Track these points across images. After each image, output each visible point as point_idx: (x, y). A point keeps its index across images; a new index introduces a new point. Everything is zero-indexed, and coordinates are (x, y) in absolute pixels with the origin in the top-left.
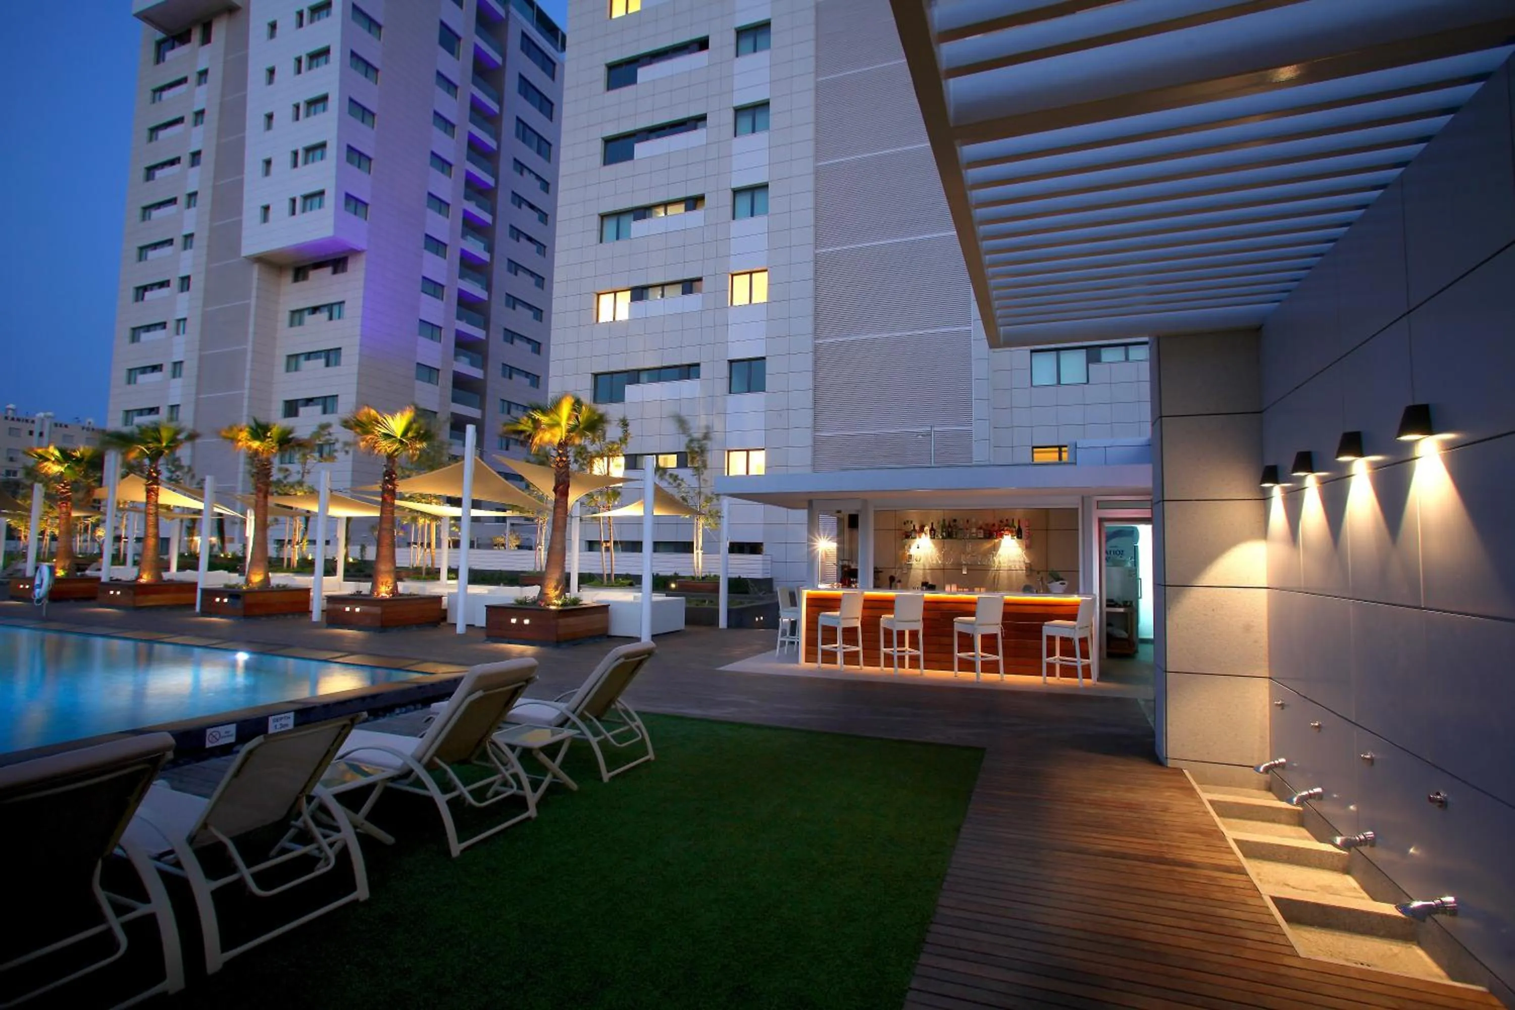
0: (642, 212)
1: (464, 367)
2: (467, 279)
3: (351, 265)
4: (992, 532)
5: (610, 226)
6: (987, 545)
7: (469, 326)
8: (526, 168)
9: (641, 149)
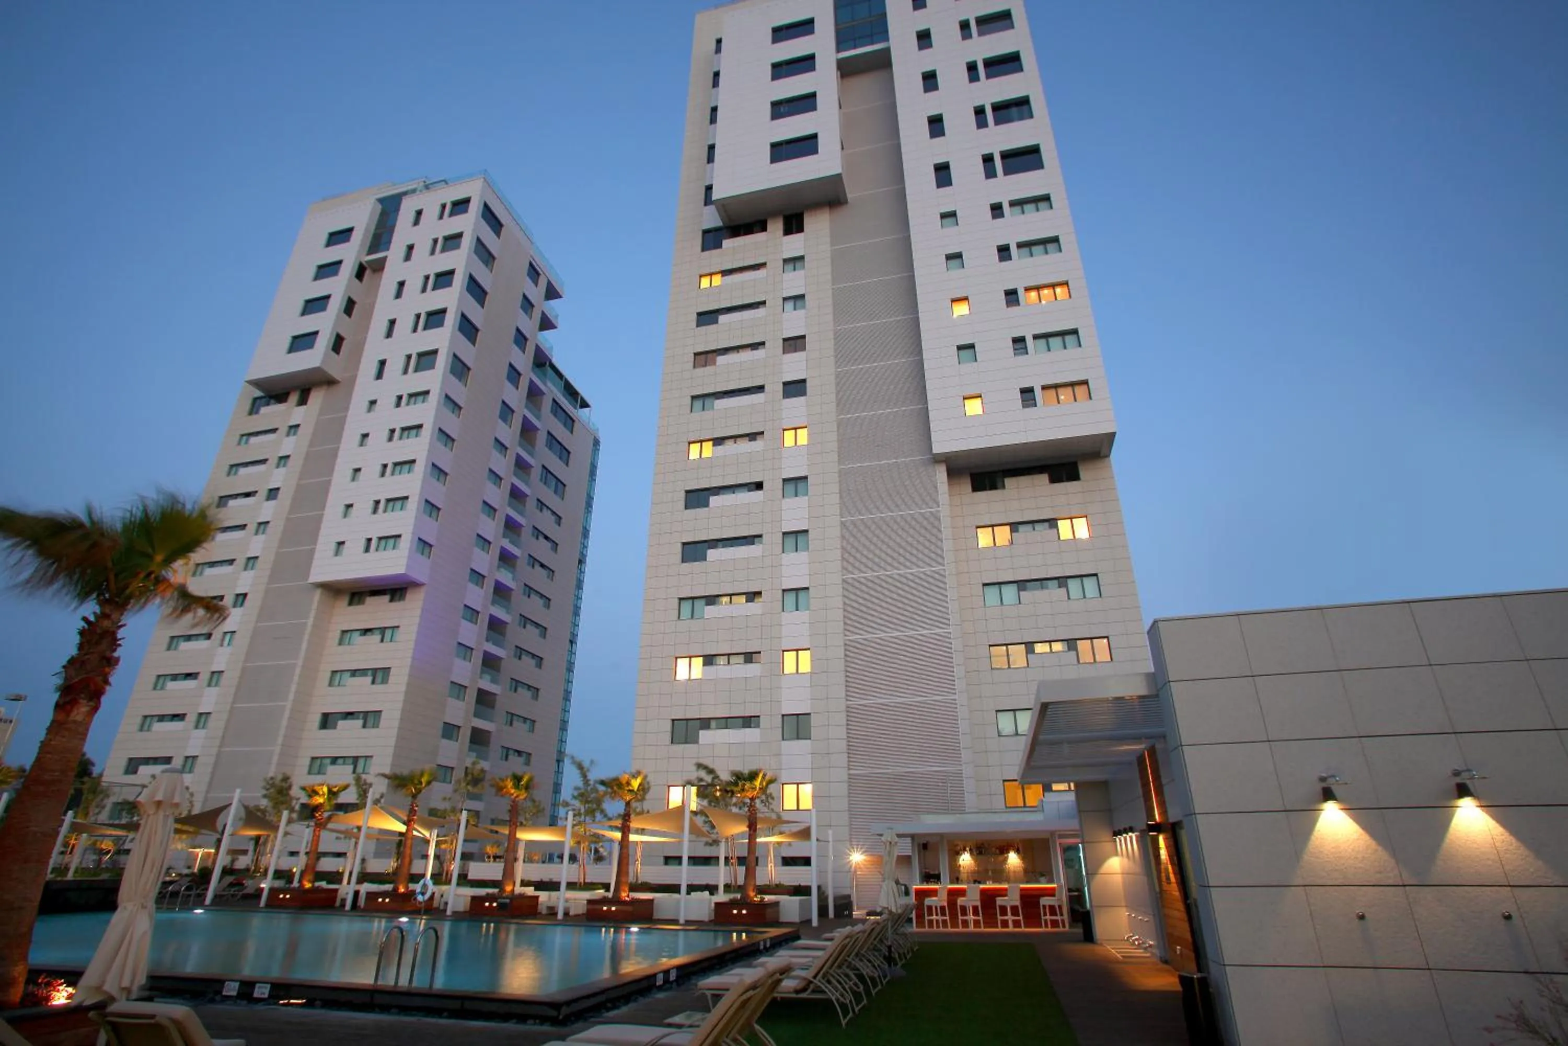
0: (711, 600)
1: (486, 684)
2: (497, 606)
3: (409, 596)
4: (1004, 850)
5: (686, 607)
6: (1001, 858)
7: (494, 647)
8: (546, 506)
9: (713, 554)
